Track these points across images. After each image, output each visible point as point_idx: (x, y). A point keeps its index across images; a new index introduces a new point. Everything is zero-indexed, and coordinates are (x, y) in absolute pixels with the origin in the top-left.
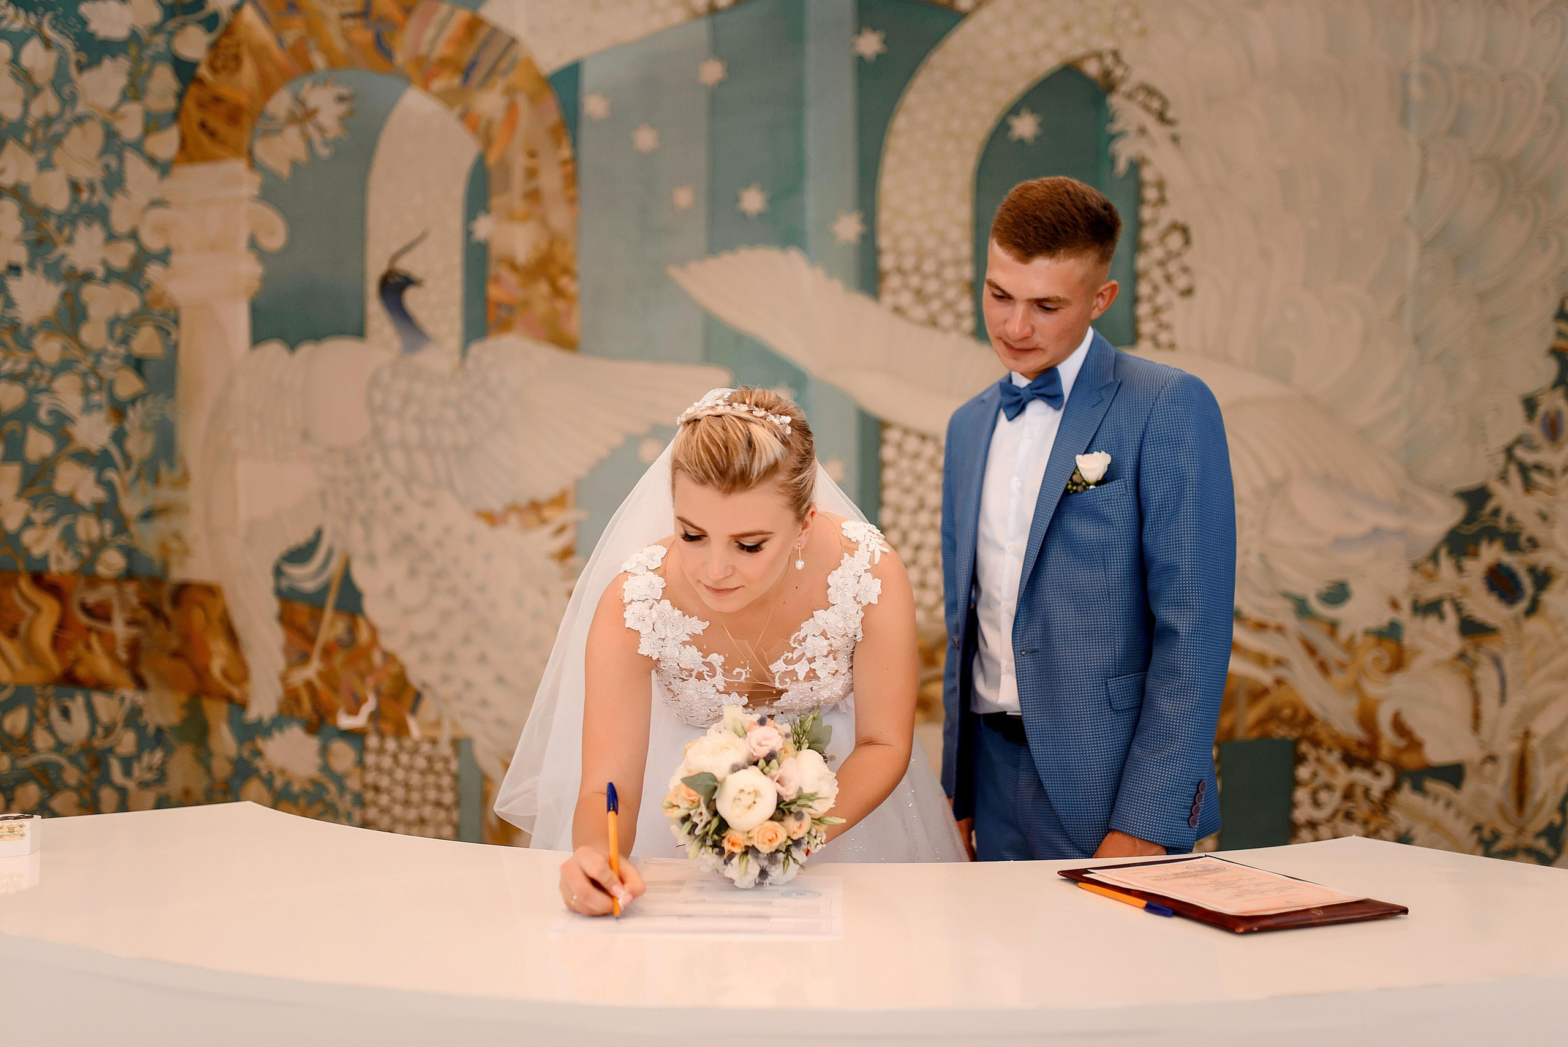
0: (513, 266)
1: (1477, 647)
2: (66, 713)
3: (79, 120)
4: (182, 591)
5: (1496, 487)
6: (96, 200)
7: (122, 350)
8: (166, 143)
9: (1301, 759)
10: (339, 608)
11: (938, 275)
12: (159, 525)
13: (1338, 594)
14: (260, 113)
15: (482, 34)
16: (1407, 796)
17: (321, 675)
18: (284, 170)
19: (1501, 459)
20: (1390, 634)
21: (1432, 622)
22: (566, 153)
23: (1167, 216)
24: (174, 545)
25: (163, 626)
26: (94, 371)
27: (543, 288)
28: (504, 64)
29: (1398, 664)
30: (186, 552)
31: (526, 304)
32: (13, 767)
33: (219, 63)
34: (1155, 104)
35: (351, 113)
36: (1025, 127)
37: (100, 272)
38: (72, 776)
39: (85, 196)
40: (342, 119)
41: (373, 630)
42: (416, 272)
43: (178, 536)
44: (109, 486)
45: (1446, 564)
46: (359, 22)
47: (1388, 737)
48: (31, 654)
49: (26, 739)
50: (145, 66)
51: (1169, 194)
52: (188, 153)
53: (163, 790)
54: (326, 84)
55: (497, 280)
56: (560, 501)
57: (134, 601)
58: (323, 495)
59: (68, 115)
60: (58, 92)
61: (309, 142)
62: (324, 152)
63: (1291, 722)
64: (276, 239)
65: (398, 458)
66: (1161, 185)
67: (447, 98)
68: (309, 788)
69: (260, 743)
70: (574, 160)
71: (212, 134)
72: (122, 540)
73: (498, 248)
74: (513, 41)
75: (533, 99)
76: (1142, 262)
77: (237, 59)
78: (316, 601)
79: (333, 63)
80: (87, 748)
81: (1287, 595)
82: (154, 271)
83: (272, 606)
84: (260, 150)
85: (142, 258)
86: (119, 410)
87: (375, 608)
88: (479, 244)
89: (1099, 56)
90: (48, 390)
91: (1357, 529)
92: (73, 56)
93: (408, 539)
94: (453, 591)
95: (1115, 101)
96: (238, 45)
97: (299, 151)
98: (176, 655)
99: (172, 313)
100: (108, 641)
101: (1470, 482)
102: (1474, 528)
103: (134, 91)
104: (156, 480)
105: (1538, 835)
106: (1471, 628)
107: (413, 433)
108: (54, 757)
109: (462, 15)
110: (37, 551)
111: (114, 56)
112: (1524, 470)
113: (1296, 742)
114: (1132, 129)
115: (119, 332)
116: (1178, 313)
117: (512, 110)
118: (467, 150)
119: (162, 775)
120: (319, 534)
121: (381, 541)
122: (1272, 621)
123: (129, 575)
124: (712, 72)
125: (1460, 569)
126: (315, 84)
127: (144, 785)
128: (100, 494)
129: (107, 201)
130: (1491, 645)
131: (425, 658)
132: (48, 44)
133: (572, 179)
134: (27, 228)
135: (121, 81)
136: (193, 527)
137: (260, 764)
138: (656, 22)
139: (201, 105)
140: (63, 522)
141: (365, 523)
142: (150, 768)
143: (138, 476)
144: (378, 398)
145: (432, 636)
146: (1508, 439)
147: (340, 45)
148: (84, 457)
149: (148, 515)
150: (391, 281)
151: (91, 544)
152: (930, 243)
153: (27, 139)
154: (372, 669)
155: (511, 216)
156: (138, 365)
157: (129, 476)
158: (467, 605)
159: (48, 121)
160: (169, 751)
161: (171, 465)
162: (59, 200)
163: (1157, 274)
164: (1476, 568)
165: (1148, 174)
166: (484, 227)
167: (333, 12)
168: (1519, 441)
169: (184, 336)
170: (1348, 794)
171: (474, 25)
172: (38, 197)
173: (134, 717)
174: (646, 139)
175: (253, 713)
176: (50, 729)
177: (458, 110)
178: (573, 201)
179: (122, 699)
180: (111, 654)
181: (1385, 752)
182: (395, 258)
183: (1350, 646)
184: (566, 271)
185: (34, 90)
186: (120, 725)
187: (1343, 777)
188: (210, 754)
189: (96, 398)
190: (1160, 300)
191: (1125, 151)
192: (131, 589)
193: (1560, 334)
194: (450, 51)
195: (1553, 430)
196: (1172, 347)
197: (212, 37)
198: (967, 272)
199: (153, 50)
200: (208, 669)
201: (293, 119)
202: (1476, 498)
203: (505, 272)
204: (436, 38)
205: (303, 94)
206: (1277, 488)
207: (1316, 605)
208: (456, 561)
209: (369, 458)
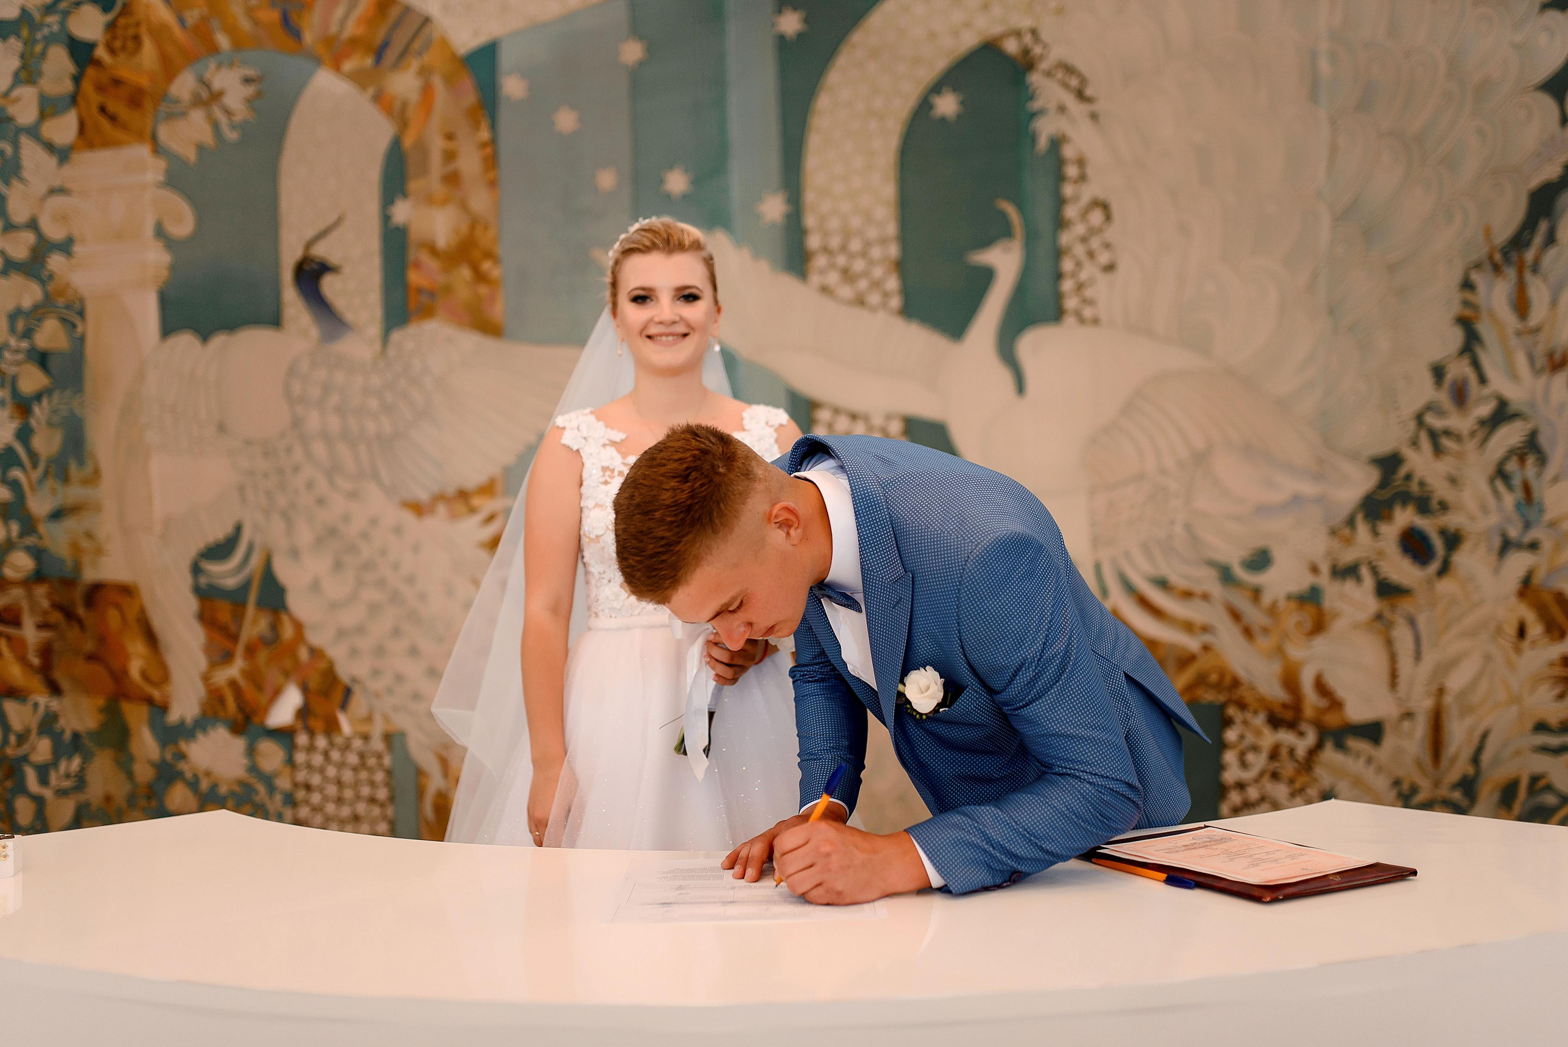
0: (433, 251)
1: (1393, 607)
4: (96, 592)
5: (1408, 453)
7: (25, 345)
8: (64, 128)
9: (1228, 722)
10: (261, 604)
11: (864, 254)
12: (70, 523)
13: (1260, 560)
14: (162, 96)
15: (394, 13)
16: (1329, 754)
17: (245, 673)
18: (191, 155)
19: (1412, 425)
20: (1310, 598)
21: (1349, 586)
22: (485, 135)
23: (1088, 192)
24: (85, 544)
25: (77, 629)
27: (465, 273)
28: (417, 45)
29: (1319, 627)
30: (99, 551)
31: (448, 289)
33: (118, 44)
34: (1074, 82)
35: (259, 94)
36: (947, 105)
40: (249, 101)
41: (298, 626)
42: (334, 259)
43: (89, 535)
44: (15, 485)
45: (1362, 530)
47: (1311, 699)
50: (38, 48)
51: (1089, 171)
52: (87, 138)
53: (82, 797)
54: (231, 65)
55: (417, 265)
56: (488, 489)
57: (45, 604)
58: (241, 489)
61: (215, 126)
62: (232, 136)
63: (1218, 687)
64: (183, 226)
65: (319, 449)
66: (1081, 162)
67: (359, 79)
68: (237, 789)
69: (183, 746)
70: (493, 142)
71: (113, 119)
72: (30, 541)
73: (417, 232)
74: (427, 20)
75: (448, 80)
76: (1065, 239)
77: (137, 39)
78: (237, 598)
79: (238, 44)
81: (1211, 563)
82: (55, 262)
83: (192, 604)
84: (164, 133)
85: (43, 248)
86: (23, 407)
87: (299, 604)
88: (398, 229)
89: (1018, 34)
91: (1277, 497)
93: (332, 532)
94: (381, 583)
95: (1035, 79)
96: (138, 24)
97: (206, 136)
98: (91, 658)
99: (77, 305)
100: (18, 646)
101: (1383, 448)
102: (1386, 494)
103: (27, 73)
104: (65, 479)
105: (1455, 786)
106: (1387, 590)
107: (334, 424)
111: (4, 38)
112: (1434, 435)
113: (1223, 707)
114: (1052, 106)
115: (20, 325)
116: (1101, 289)
117: (427, 91)
118: (382, 132)
119: (81, 782)
120: (238, 529)
121: (305, 536)
122: (1198, 589)
123: (38, 577)
124: (632, 52)
125: (1375, 533)
126: (219, 66)
127: (61, 793)
128: (6, 494)
129: (4, 190)
130: (1406, 605)
131: (354, 652)
133: (492, 162)
135: (15, 63)
136: (106, 526)
137: (182, 766)
139: (100, 88)
141: (286, 516)
142: (68, 776)
143: (46, 473)
144: (297, 388)
145: (360, 630)
146: (1417, 405)
147: (245, 24)
149: (57, 515)
150: (306, 268)
152: (856, 222)
154: (297, 665)
155: (430, 200)
156: (42, 359)
157: (36, 475)
158: (396, 598)
160: (87, 758)
161: (81, 462)
163: (1079, 250)
164: (1391, 531)
165: (1068, 152)
166: (402, 212)
168: (1428, 408)
169: (90, 328)
170: (1274, 755)
171: (385, 4)
173: (48, 724)
174: (566, 120)
175: (174, 716)
177: (371, 91)
178: (493, 184)
179: (36, 705)
180: (22, 659)
181: (1308, 712)
182: (309, 244)
183: (1273, 611)
184: (489, 255)
186: (34, 732)
187: (1269, 738)
188: (131, 759)
190: (1084, 276)
191: (1045, 128)
192: (41, 591)
193: (1466, 303)
194: (360, 31)
195: (1460, 396)
196: (1096, 321)
197: (110, 17)
198: (893, 251)
199: (46, 31)
200: (125, 672)
201: (198, 102)
202: (1389, 464)
203: (425, 257)
204: (346, 17)
205: (208, 75)
206: (1200, 459)
207: (1240, 573)
208: (383, 552)
209: (289, 450)
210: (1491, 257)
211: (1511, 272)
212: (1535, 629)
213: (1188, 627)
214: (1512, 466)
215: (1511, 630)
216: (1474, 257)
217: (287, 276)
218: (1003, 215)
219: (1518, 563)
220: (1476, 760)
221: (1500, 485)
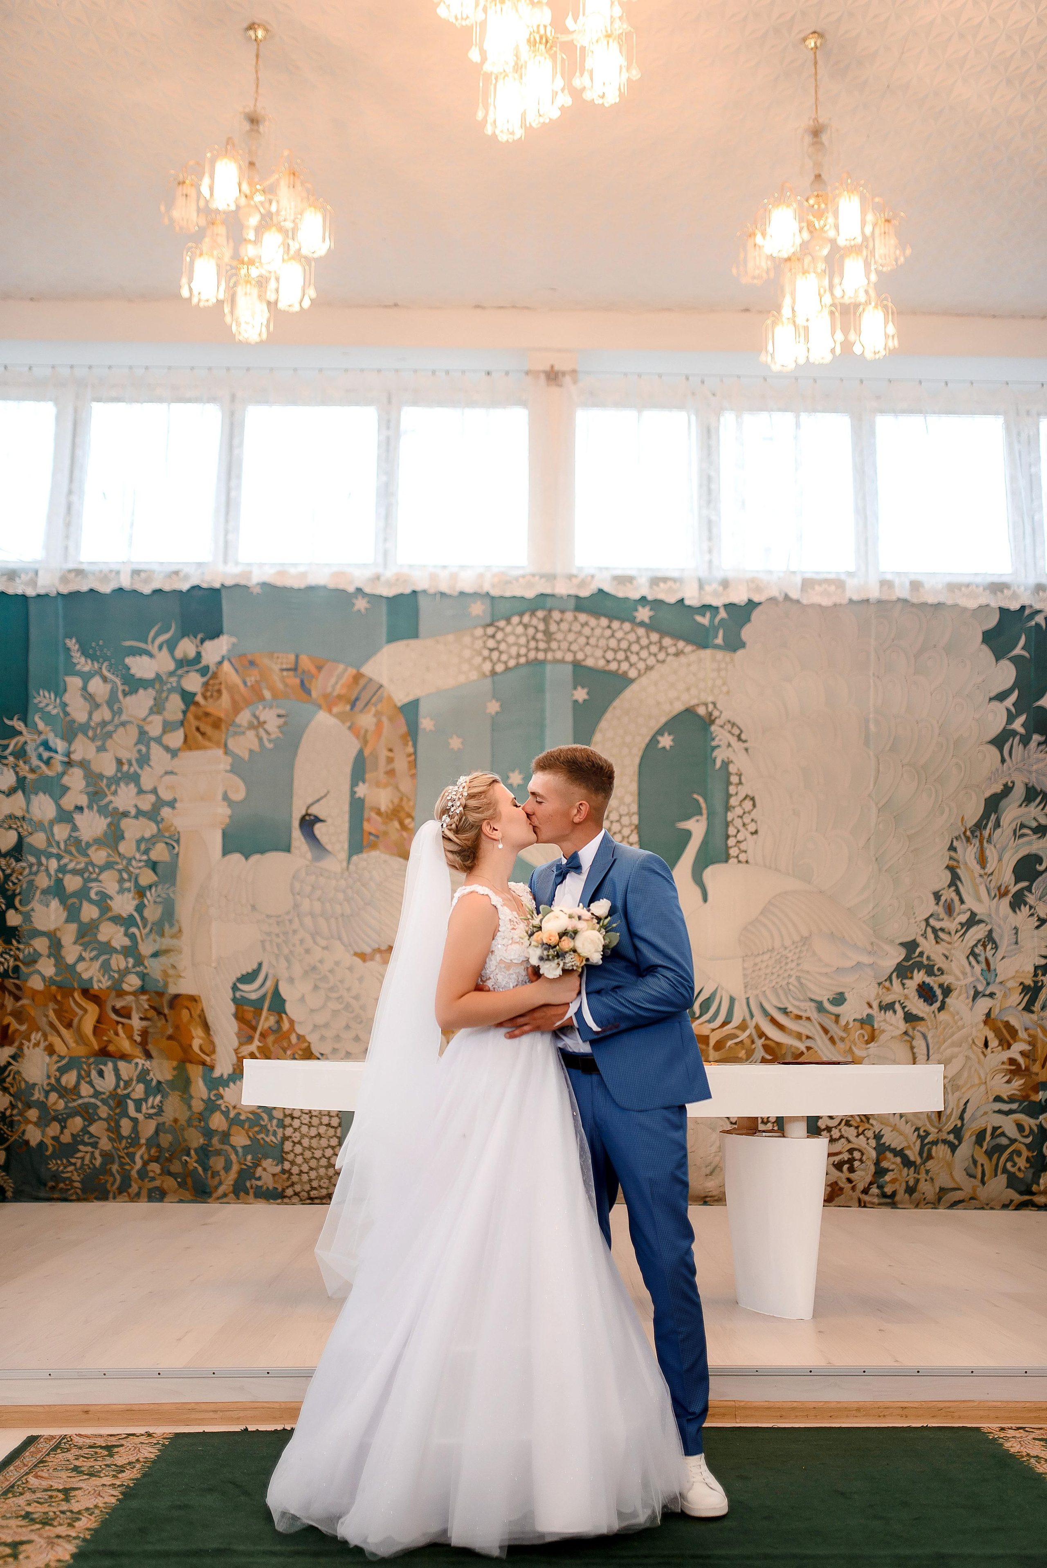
0: (379, 813)
1: (914, 1029)
2: (101, 1074)
3: (123, 724)
4: (176, 1000)
5: (921, 940)
6: (132, 770)
7: (145, 857)
8: (176, 739)
12: (163, 959)
13: (839, 999)
14: (232, 723)
15: (362, 682)
17: (259, 1048)
18: (246, 756)
19: (923, 924)
20: (866, 1022)
21: (890, 1013)
24: (171, 972)
25: (164, 1021)
26: (126, 869)
27: (396, 824)
28: (374, 700)
29: (872, 1038)
30: (179, 976)
31: (386, 833)
32: (66, 1107)
33: (209, 694)
34: (736, 731)
35: (285, 723)
36: (666, 741)
37: (133, 812)
38: (104, 1111)
39: (125, 768)
40: (280, 727)
41: (292, 1022)
43: (174, 967)
44: (132, 937)
45: (896, 982)
46: (291, 673)
48: (81, 1038)
49: (75, 1090)
50: (164, 695)
52: (188, 744)
53: (161, 1119)
54: (271, 707)
55: (369, 820)
57: (147, 1007)
58: (263, 942)
59: (116, 721)
60: (111, 708)
61: (260, 739)
64: (239, 794)
65: (308, 921)
66: (740, 775)
67: (341, 717)
68: (251, 1116)
69: (221, 1090)
70: (415, 753)
71: (203, 734)
72: (139, 969)
73: (370, 801)
74: (381, 686)
75: (391, 719)
76: (730, 816)
77: (219, 691)
78: (257, 1005)
79: (275, 696)
80: (113, 1095)
81: (812, 1000)
82: (166, 812)
83: (232, 1008)
84: (231, 743)
86: (141, 893)
87: (292, 1010)
88: (359, 799)
89: (706, 705)
90: (97, 880)
91: (849, 964)
92: (120, 688)
93: (314, 969)
94: (340, 999)
95: (713, 728)
96: (220, 684)
97: (255, 745)
98: (170, 1038)
99: (176, 836)
100: (128, 1030)
102: (910, 963)
103: (158, 708)
104: (162, 934)
105: (949, 1133)
106: (910, 1018)
107: (317, 906)
108: (93, 1100)
109: (352, 671)
110: (85, 976)
111: (145, 688)
112: (935, 931)
115: (143, 847)
117: (379, 725)
118: (353, 746)
119: (160, 1110)
120: (260, 965)
121: (298, 970)
122: (804, 1015)
123: (143, 990)
124: (493, 707)
125: (903, 985)
126: (264, 708)
127: (149, 1117)
128: (127, 942)
129: (139, 771)
130: (921, 1027)
131: (323, 1038)
132: (105, 679)
133: (413, 764)
134: (87, 786)
135: (151, 702)
136: (184, 962)
137: (220, 1102)
138: (462, 679)
139: (197, 718)
140: (103, 958)
141: (288, 960)
142: (153, 1107)
143: (151, 931)
144: (297, 885)
145: (326, 1025)
147: (280, 686)
148: (117, 920)
149: (155, 955)
150: (307, 818)
151: (119, 971)
153: (90, 733)
154: (290, 1044)
155: (378, 784)
156: (154, 866)
157: (145, 932)
158: (347, 1007)
159: (104, 724)
160: (165, 1096)
161: (171, 925)
162: (110, 770)
163: (738, 823)
164: (912, 985)
165: (732, 769)
166: (362, 790)
167: (276, 668)
168: (931, 915)
169: (181, 849)
171: (358, 677)
172: (95, 768)
173: (143, 1077)
174: (456, 743)
175: (217, 1073)
176: (91, 1083)
177: (348, 724)
178: (413, 776)
179: (137, 1064)
180: (130, 1038)
182: (309, 806)
183: (846, 1028)
184: (409, 816)
185: (98, 706)
186: (135, 1080)
188: (191, 1097)
189: (127, 885)
190: (740, 837)
191: (720, 756)
192: (144, 998)
193: (951, 858)
194: (344, 691)
195: (949, 910)
196: (747, 862)
197: (205, 679)
198: (635, 820)
199: (169, 686)
200: (191, 1046)
201: (251, 727)
202: (911, 946)
203: (373, 815)
204: (336, 683)
205: (257, 713)
206: (805, 940)
207: (827, 1005)
208: (341, 981)
209: (291, 921)
210: (965, 833)
211: (976, 842)
212: (994, 1043)
213: (799, 1036)
214: (979, 950)
215: (981, 1044)
216: (957, 834)
217: (296, 823)
218: (697, 801)
219: (984, 1004)
220: (961, 1118)
221: (971, 958)
